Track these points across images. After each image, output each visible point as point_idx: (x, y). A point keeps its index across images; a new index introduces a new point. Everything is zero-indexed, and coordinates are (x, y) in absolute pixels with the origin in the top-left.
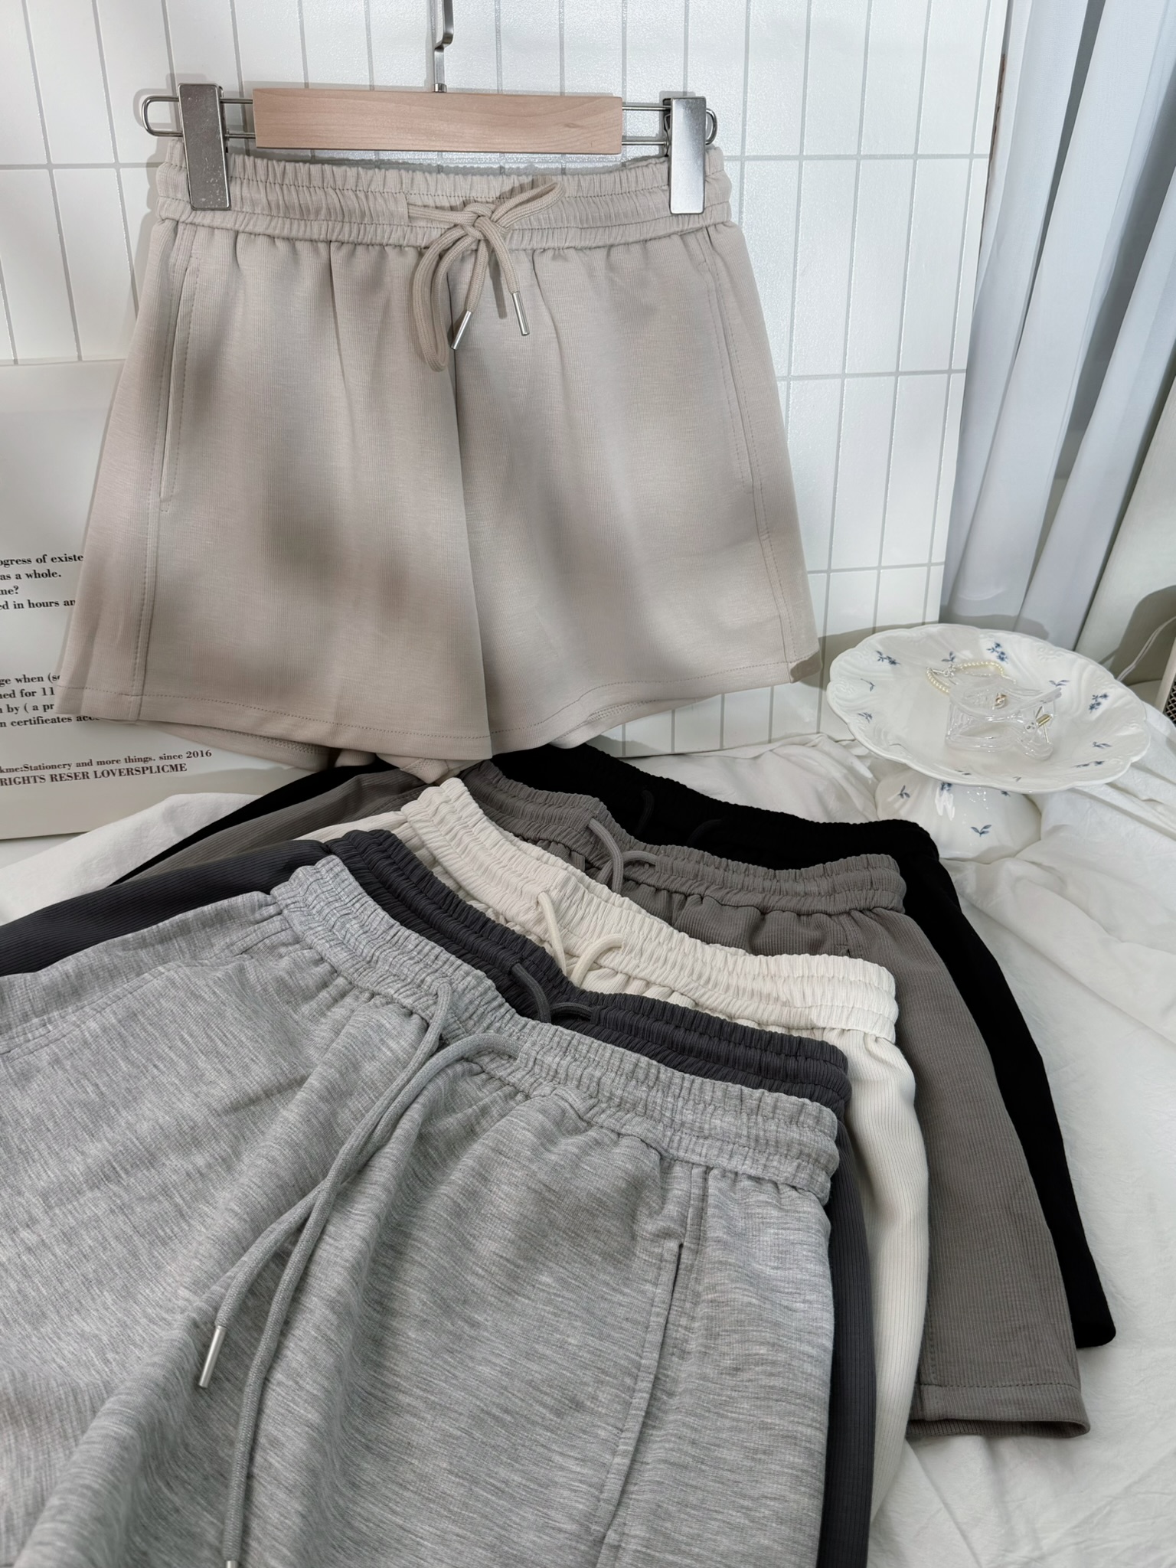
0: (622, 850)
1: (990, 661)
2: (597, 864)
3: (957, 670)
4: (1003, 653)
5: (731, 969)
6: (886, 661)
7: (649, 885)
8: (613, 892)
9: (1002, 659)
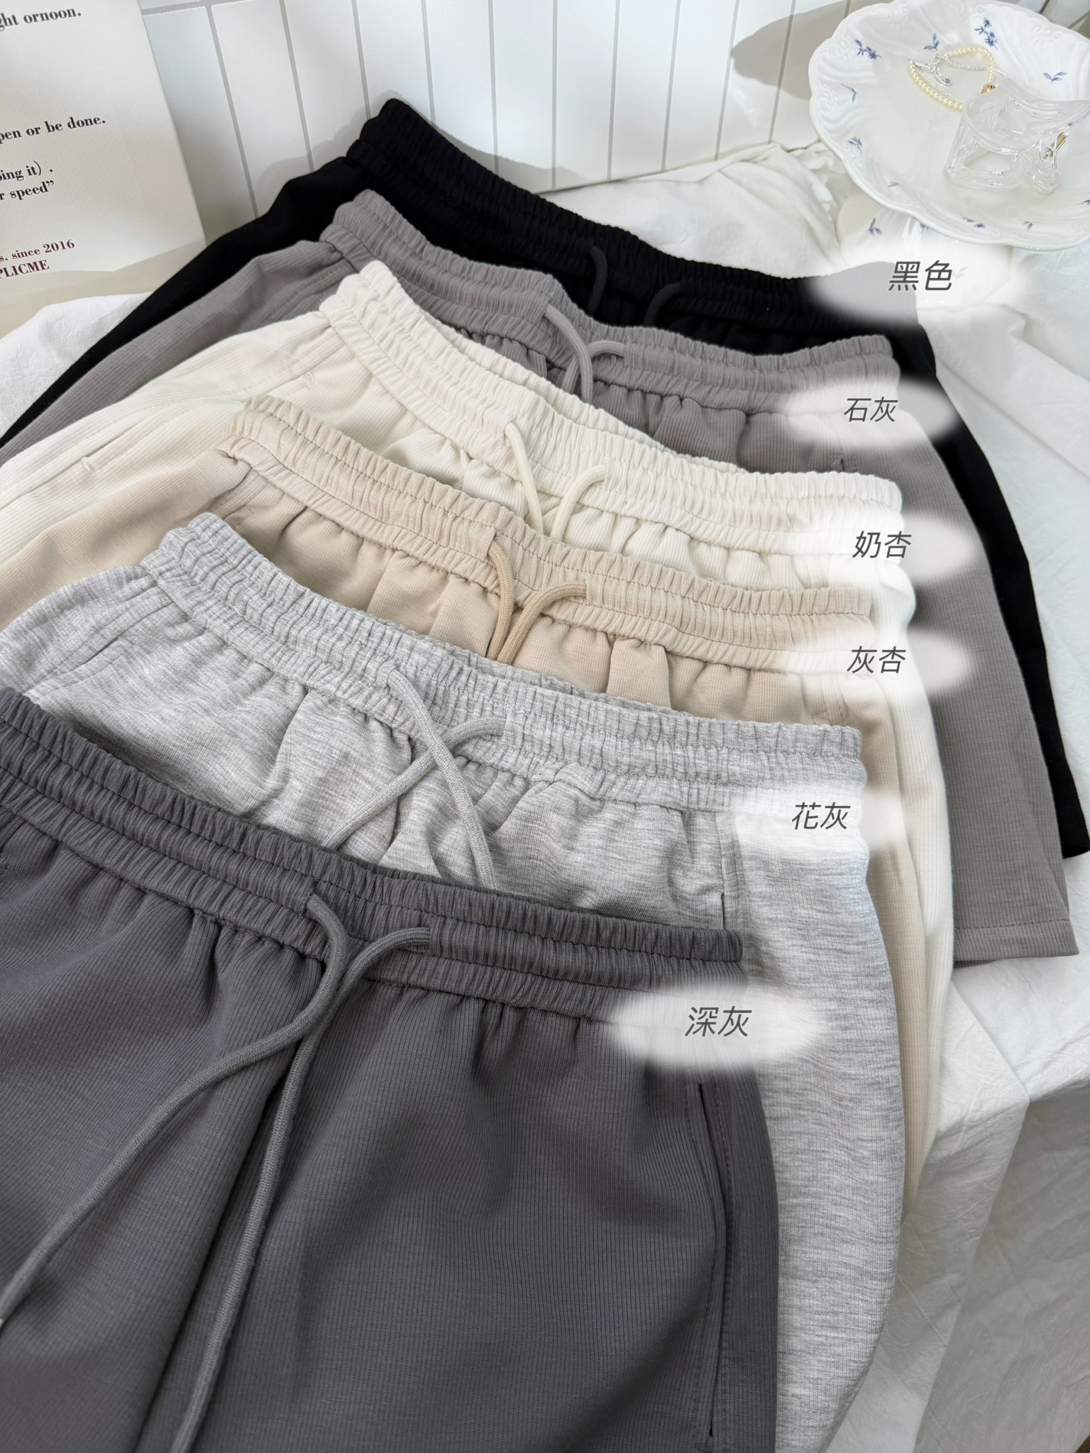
0: (587, 341)
1: (977, 47)
2: (559, 363)
3: (940, 62)
4: (992, 35)
5: (722, 491)
6: (867, 54)
7: (620, 386)
8: (585, 401)
9: (991, 43)
